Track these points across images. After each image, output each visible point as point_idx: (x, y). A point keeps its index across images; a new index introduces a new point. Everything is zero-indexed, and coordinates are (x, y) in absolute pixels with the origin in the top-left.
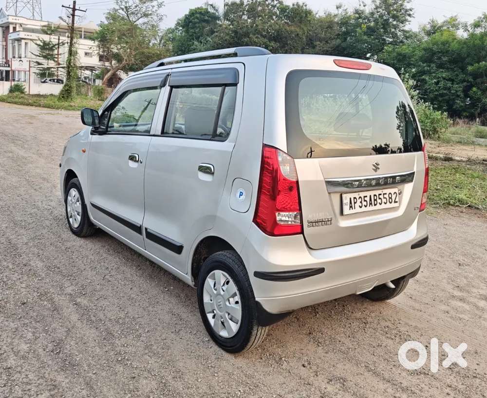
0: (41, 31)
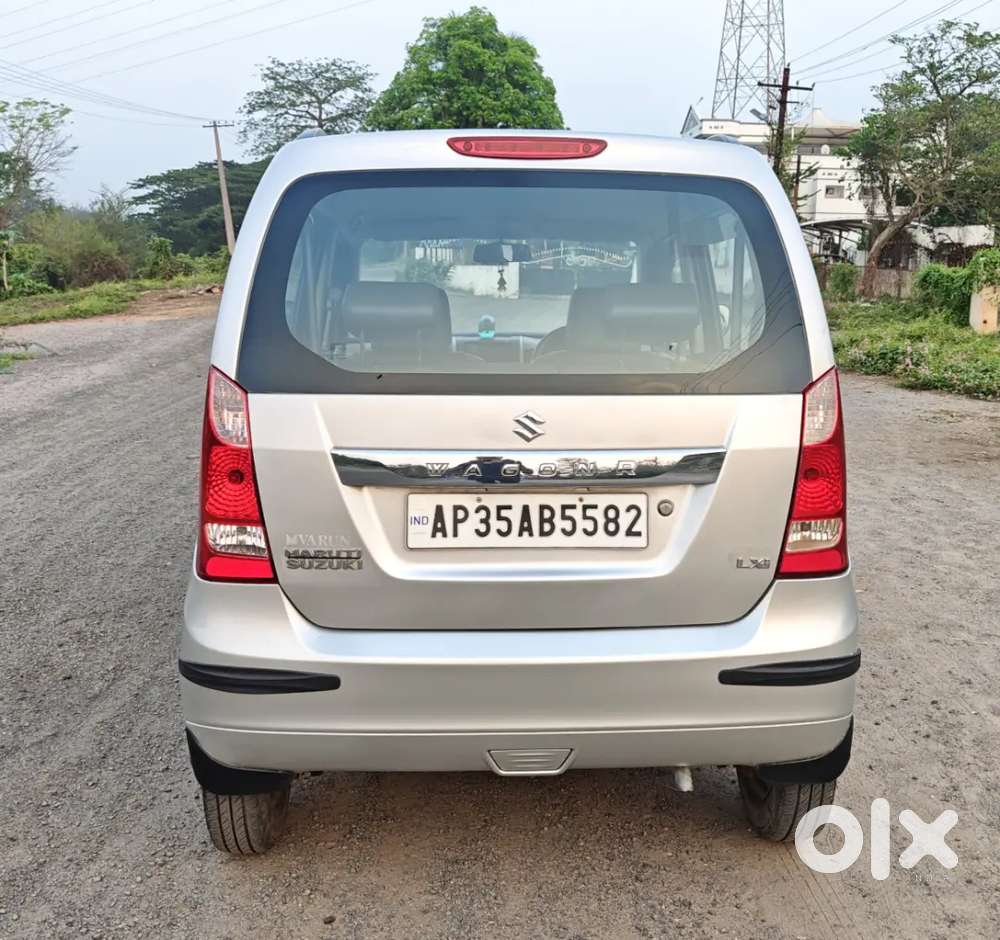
0: (765, 148)
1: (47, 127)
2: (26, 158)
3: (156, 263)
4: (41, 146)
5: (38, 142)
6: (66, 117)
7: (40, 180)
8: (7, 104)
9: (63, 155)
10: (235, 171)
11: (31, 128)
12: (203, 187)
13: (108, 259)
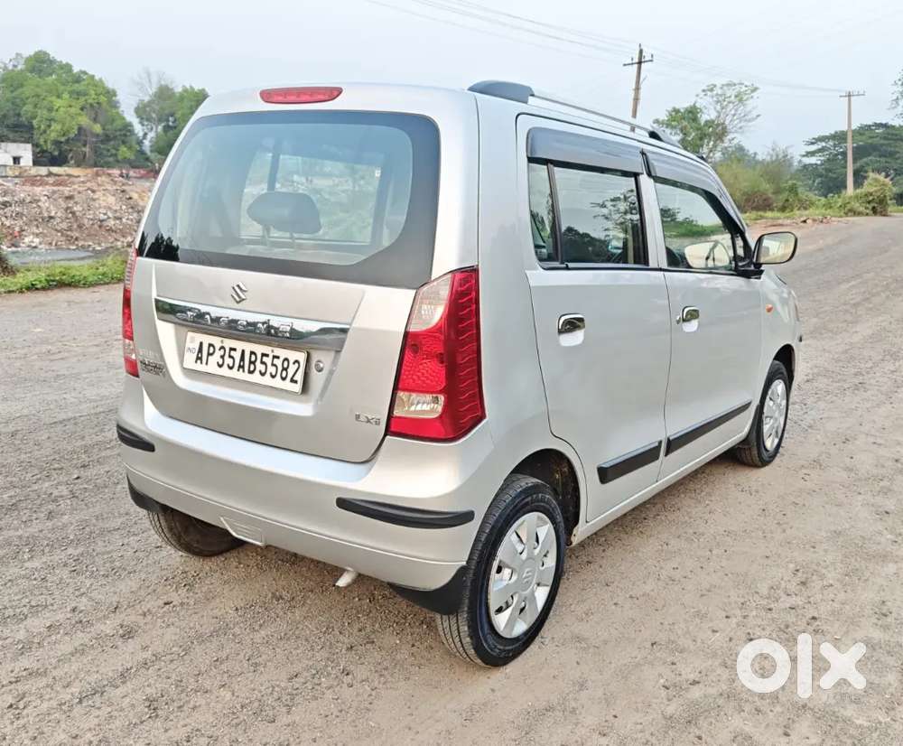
1: (741, 100)
2: (723, 124)
3: (787, 200)
4: (734, 115)
5: (733, 112)
6: (755, 94)
7: (733, 139)
8: (715, 86)
9: (750, 121)
10: (890, 131)
11: (729, 102)
12: (861, 143)
13: (764, 197)
